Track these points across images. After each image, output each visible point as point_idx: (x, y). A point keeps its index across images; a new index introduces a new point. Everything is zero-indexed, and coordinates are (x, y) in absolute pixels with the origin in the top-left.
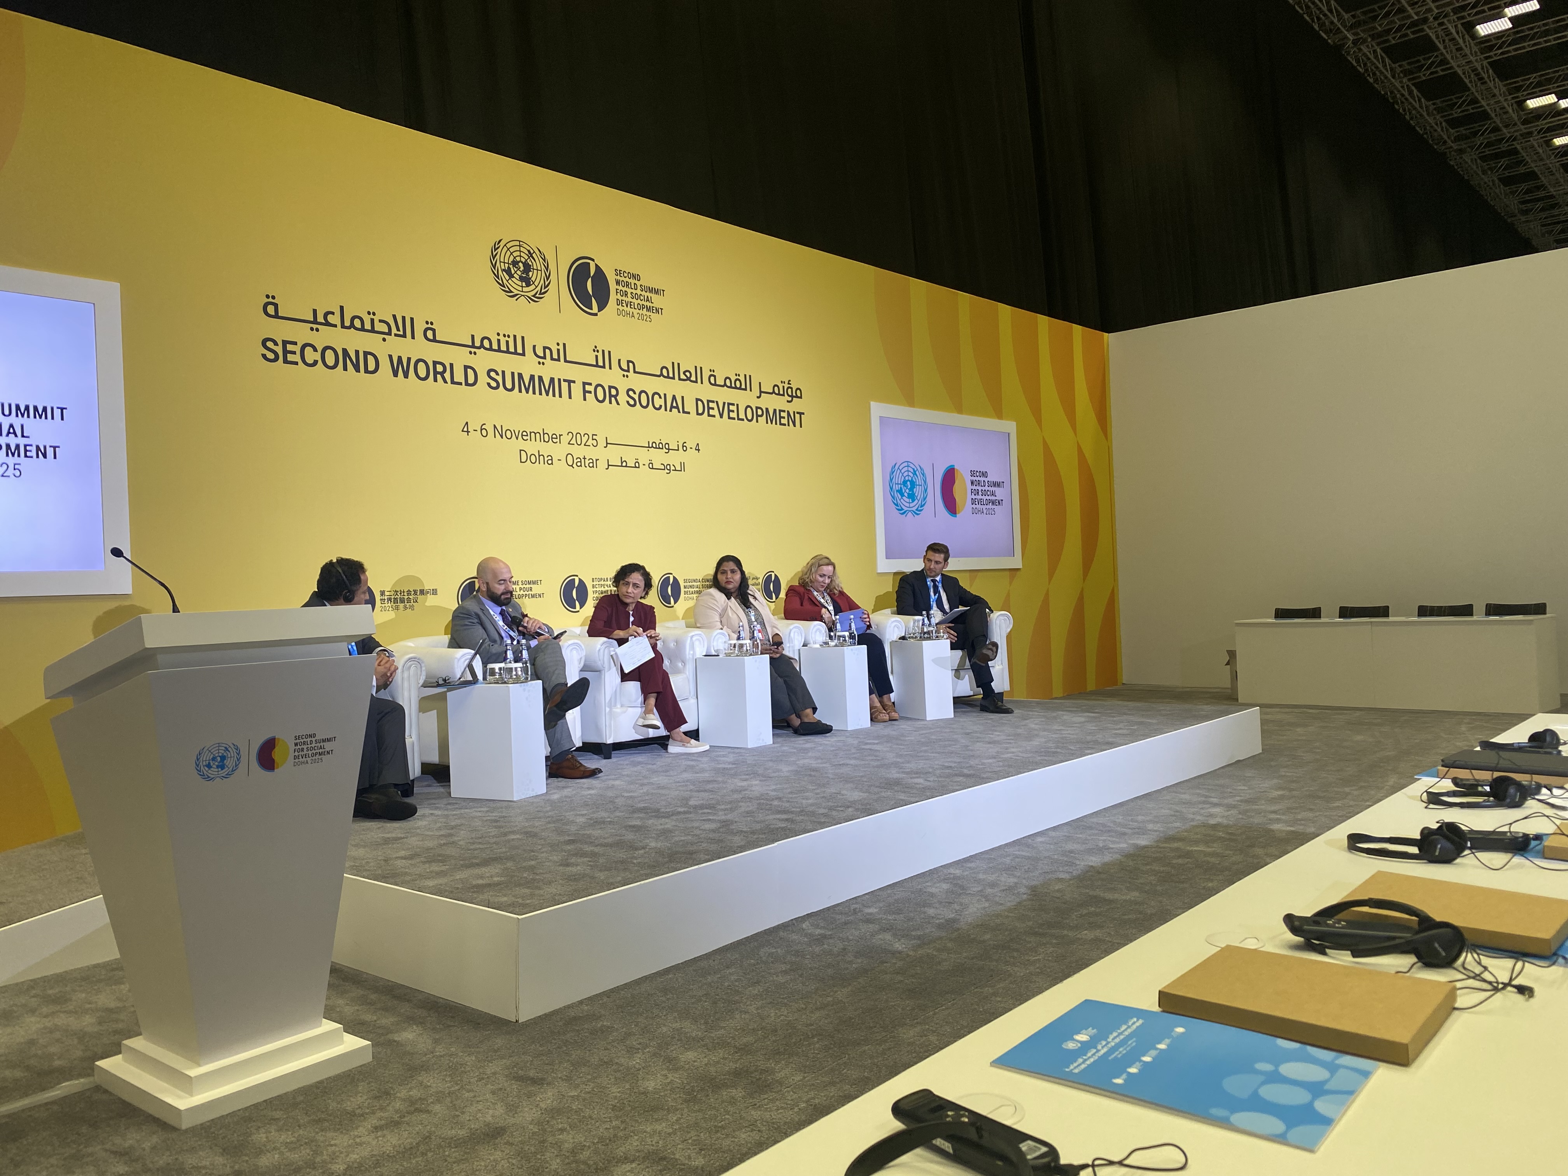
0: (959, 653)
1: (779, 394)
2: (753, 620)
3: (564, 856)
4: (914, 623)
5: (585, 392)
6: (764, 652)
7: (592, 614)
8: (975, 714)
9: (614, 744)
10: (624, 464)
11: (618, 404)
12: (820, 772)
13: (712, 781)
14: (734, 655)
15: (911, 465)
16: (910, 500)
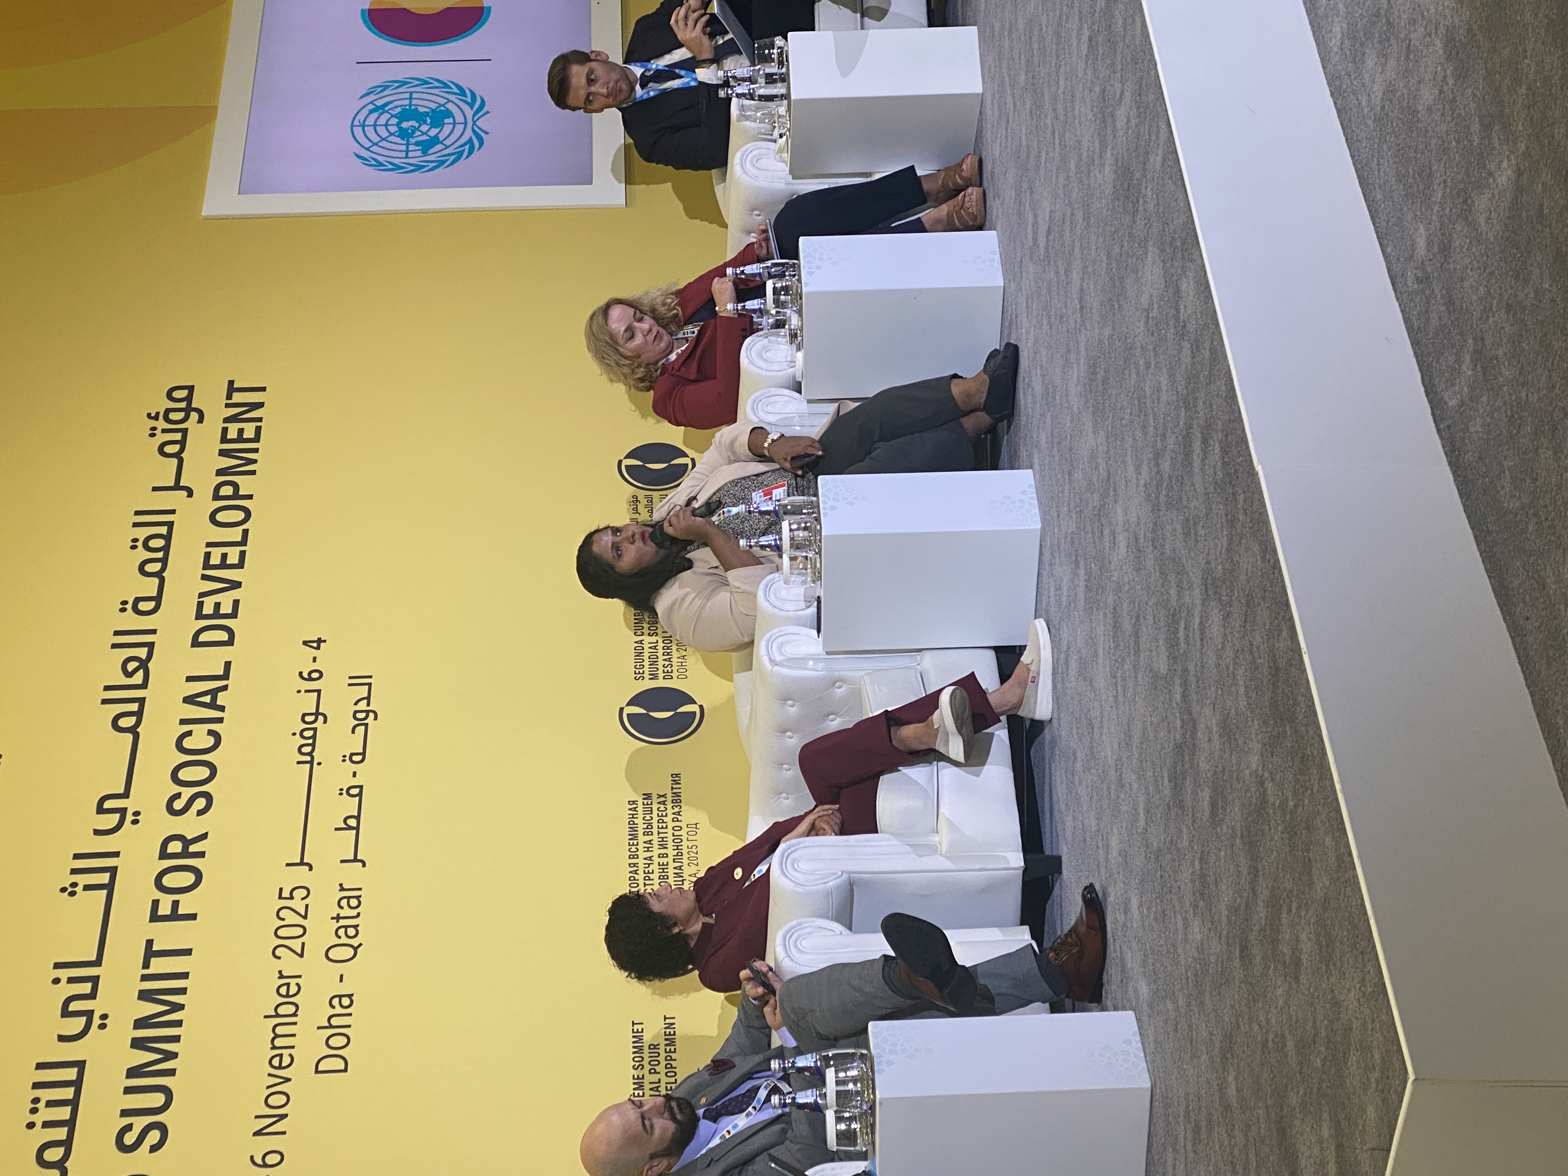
1: (183, 443)
3: (1275, 969)
4: (747, 118)
5: (175, 916)
6: (812, 488)
9: (1026, 850)
10: (352, 822)
11: (204, 836)
12: (1099, 358)
13: (1114, 617)
14: (818, 560)
15: (361, 116)
16: (446, 121)
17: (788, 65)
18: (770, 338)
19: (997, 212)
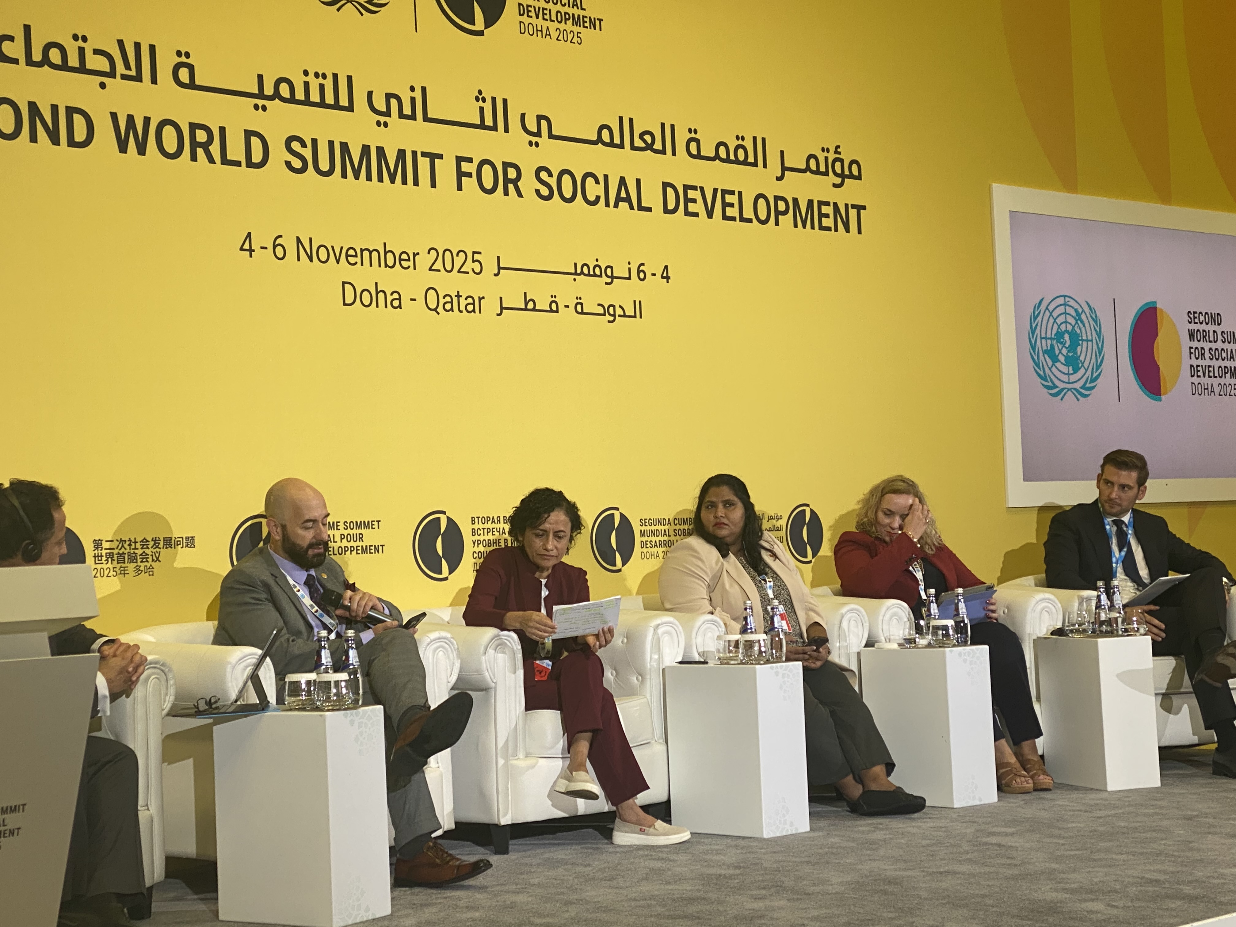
0: (1169, 663)
1: (817, 172)
2: (771, 595)
4: (1081, 604)
5: (461, 174)
6: (792, 657)
7: (471, 585)
8: (1202, 781)
9: (513, 826)
10: (530, 305)
11: (520, 195)
12: (902, 887)
13: (698, 899)
14: (736, 662)
15: (1072, 303)
16: (1071, 368)
17: (1124, 636)
18: (908, 623)
19: (1013, 803)
